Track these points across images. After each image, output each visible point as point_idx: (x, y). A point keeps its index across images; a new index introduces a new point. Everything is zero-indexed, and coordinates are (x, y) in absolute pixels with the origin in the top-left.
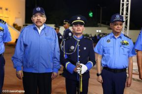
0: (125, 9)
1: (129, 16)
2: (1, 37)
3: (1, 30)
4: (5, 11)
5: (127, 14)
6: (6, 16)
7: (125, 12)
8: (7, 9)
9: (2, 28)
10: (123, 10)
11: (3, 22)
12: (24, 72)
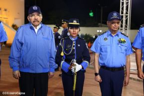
0: (125, 8)
1: (129, 15)
4: (4, 12)
5: (127, 13)
6: (6, 17)
7: (125, 11)
8: (5, 10)
10: (123, 8)
12: (21, 72)
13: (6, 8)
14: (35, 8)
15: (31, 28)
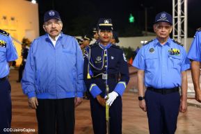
0: (179, 8)
1: (185, 17)
2: (3, 54)
3: (3, 45)
5: (182, 14)
7: (179, 12)
8: (13, 19)
9: (3, 42)
10: (176, 8)
11: (6, 33)
13: (13, 16)
14: (52, 13)
15: (48, 40)
